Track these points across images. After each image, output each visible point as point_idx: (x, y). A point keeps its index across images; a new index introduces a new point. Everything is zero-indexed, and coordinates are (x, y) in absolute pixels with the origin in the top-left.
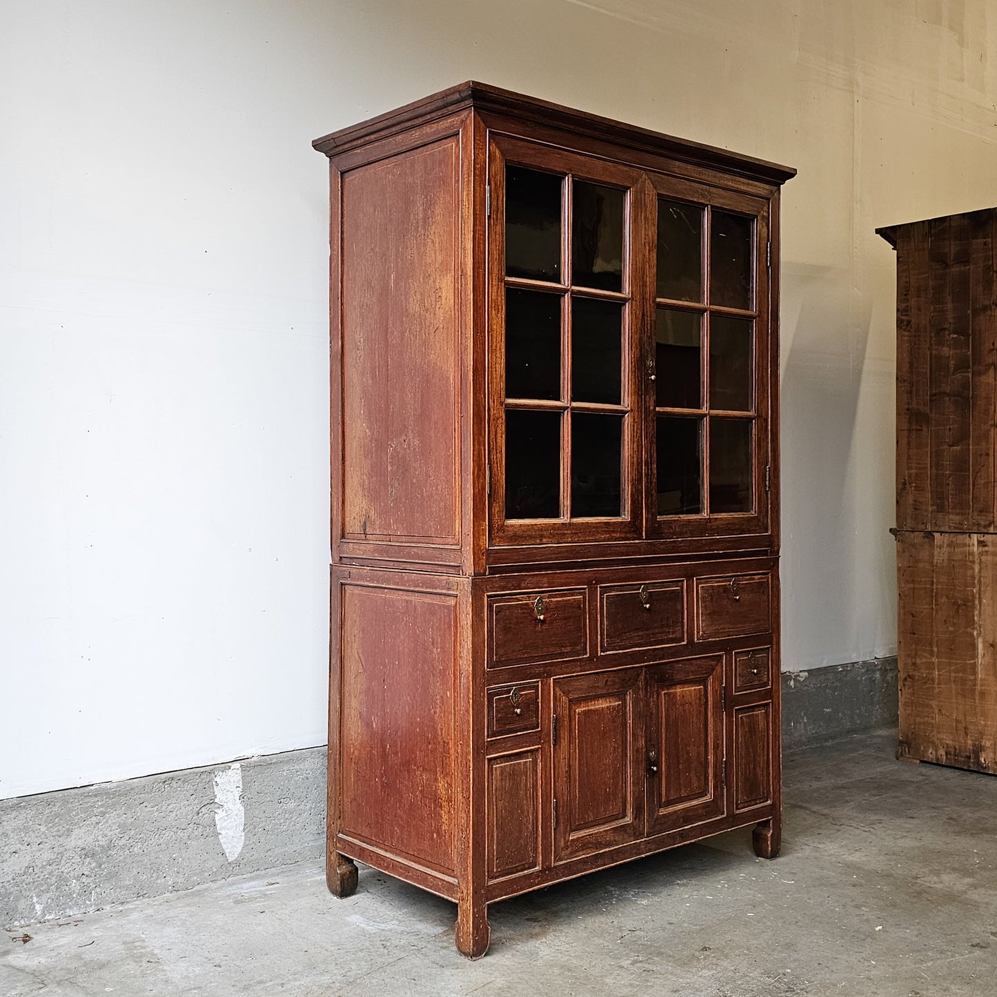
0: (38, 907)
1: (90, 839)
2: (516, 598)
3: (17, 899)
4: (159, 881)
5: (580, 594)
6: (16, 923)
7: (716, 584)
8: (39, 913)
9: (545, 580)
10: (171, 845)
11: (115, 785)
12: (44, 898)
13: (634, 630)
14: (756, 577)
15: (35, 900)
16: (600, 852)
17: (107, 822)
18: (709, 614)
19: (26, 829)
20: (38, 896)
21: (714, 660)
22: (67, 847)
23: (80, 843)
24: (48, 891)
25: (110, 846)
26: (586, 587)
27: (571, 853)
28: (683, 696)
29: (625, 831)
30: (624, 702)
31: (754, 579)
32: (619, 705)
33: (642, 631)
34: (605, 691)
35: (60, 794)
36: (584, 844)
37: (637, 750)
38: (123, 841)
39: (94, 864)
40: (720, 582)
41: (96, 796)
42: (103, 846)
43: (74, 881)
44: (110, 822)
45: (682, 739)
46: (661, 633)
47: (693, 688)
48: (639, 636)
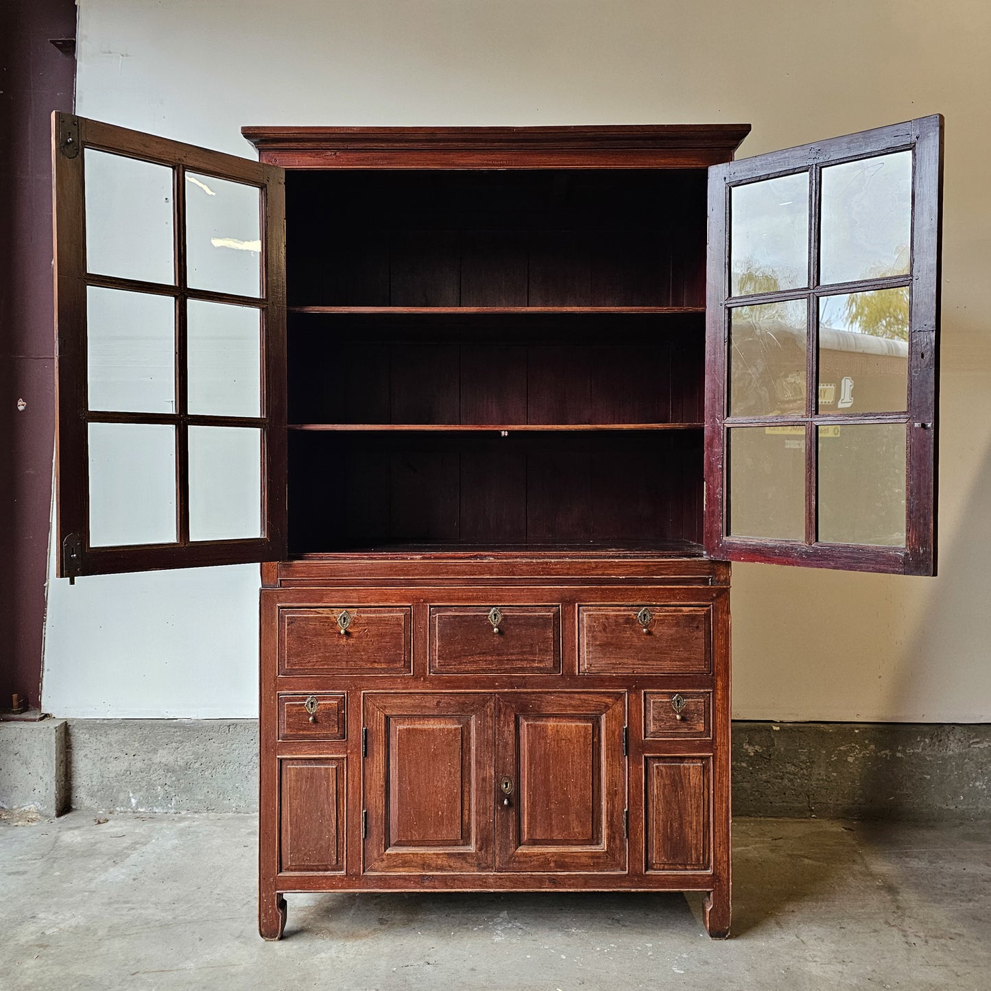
0: (133, 801)
1: (172, 759)
2: (315, 611)
3: (118, 792)
4: (225, 802)
5: (401, 611)
6: (117, 808)
7: (613, 613)
8: (134, 805)
9: (355, 594)
10: (234, 776)
11: (191, 721)
12: (138, 795)
13: (480, 654)
14: (684, 609)
15: (131, 795)
16: (427, 874)
17: (183, 748)
18: (599, 645)
19: (124, 742)
20: (134, 793)
21: (609, 697)
22: (154, 762)
23: (163, 760)
24: (140, 790)
25: (187, 766)
26: (410, 604)
27: (389, 867)
28: (558, 731)
29: (465, 859)
30: (468, 725)
31: (681, 611)
32: (456, 729)
33: (492, 656)
34: (436, 713)
35: (150, 722)
36: (406, 862)
37: (484, 779)
38: (197, 765)
39: (174, 778)
40: (620, 611)
41: (175, 727)
42: (180, 766)
43: (159, 787)
44: (186, 749)
45: (555, 777)
46: (521, 660)
47: (573, 725)
48: (486, 661)
